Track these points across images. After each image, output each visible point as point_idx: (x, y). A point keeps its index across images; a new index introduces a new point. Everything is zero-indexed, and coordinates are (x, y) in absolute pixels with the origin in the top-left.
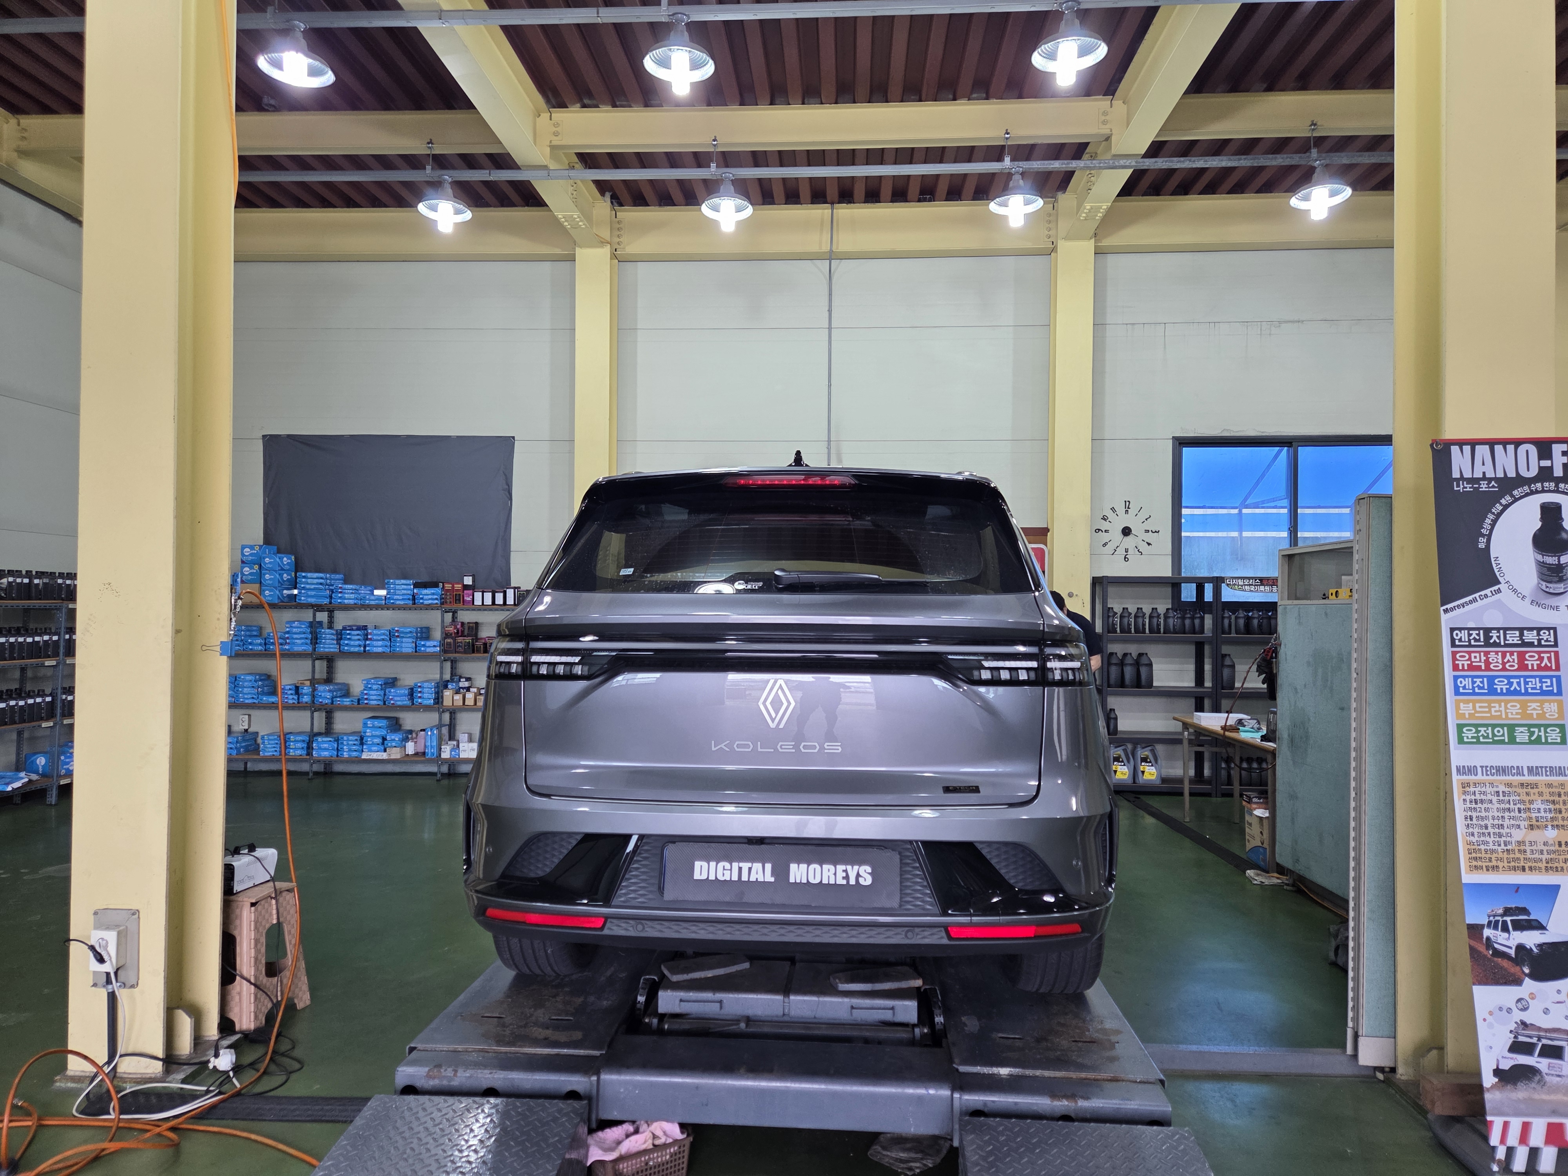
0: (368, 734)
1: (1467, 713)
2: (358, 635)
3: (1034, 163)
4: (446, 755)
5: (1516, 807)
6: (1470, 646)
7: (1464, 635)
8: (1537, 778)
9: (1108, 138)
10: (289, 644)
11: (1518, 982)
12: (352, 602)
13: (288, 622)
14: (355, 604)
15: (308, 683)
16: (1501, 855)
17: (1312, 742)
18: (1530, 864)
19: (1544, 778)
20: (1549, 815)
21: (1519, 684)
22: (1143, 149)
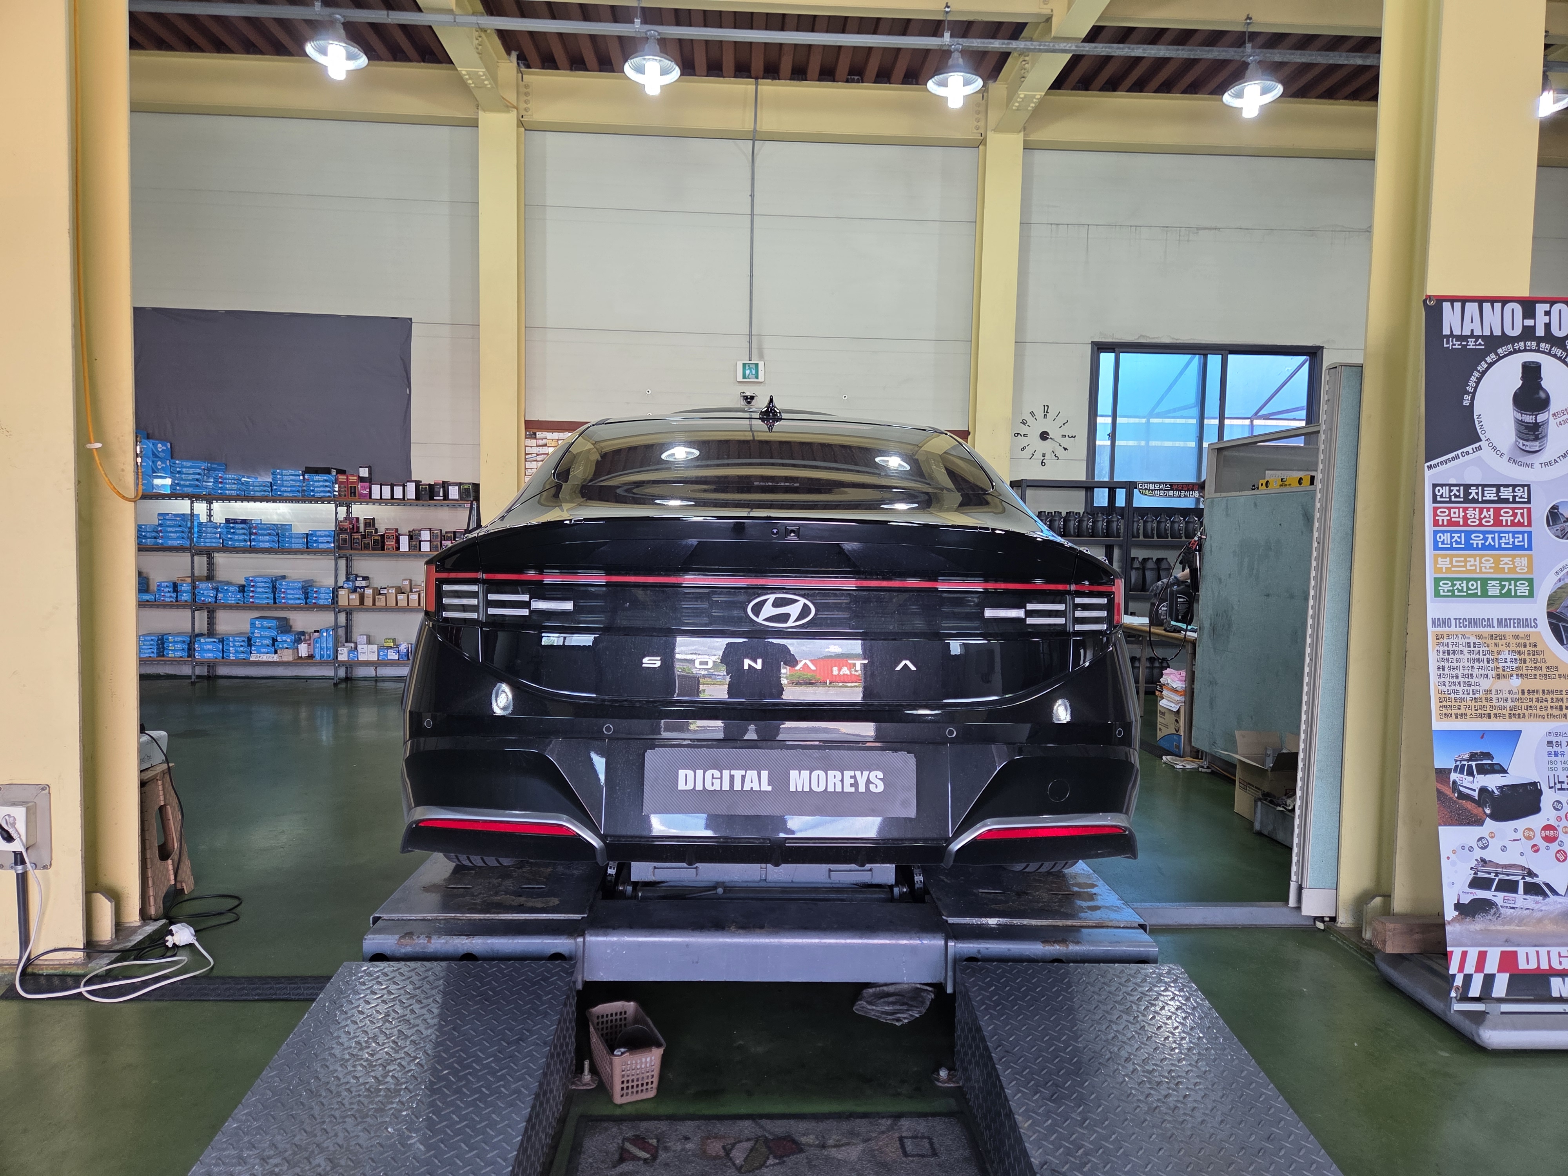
0: (256, 635)
1: (1444, 567)
2: (243, 529)
3: (974, 40)
4: (343, 656)
5: (1485, 657)
6: (1450, 502)
7: (1445, 491)
8: (1506, 629)
9: (1049, 19)
10: (162, 537)
11: (1480, 823)
12: (234, 493)
13: (159, 514)
14: (238, 495)
15: (189, 580)
16: (1469, 703)
17: (1234, 629)
18: (1495, 712)
19: (1512, 629)
20: (1515, 665)
21: (1493, 539)
22: (1084, 33)
